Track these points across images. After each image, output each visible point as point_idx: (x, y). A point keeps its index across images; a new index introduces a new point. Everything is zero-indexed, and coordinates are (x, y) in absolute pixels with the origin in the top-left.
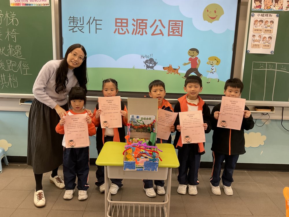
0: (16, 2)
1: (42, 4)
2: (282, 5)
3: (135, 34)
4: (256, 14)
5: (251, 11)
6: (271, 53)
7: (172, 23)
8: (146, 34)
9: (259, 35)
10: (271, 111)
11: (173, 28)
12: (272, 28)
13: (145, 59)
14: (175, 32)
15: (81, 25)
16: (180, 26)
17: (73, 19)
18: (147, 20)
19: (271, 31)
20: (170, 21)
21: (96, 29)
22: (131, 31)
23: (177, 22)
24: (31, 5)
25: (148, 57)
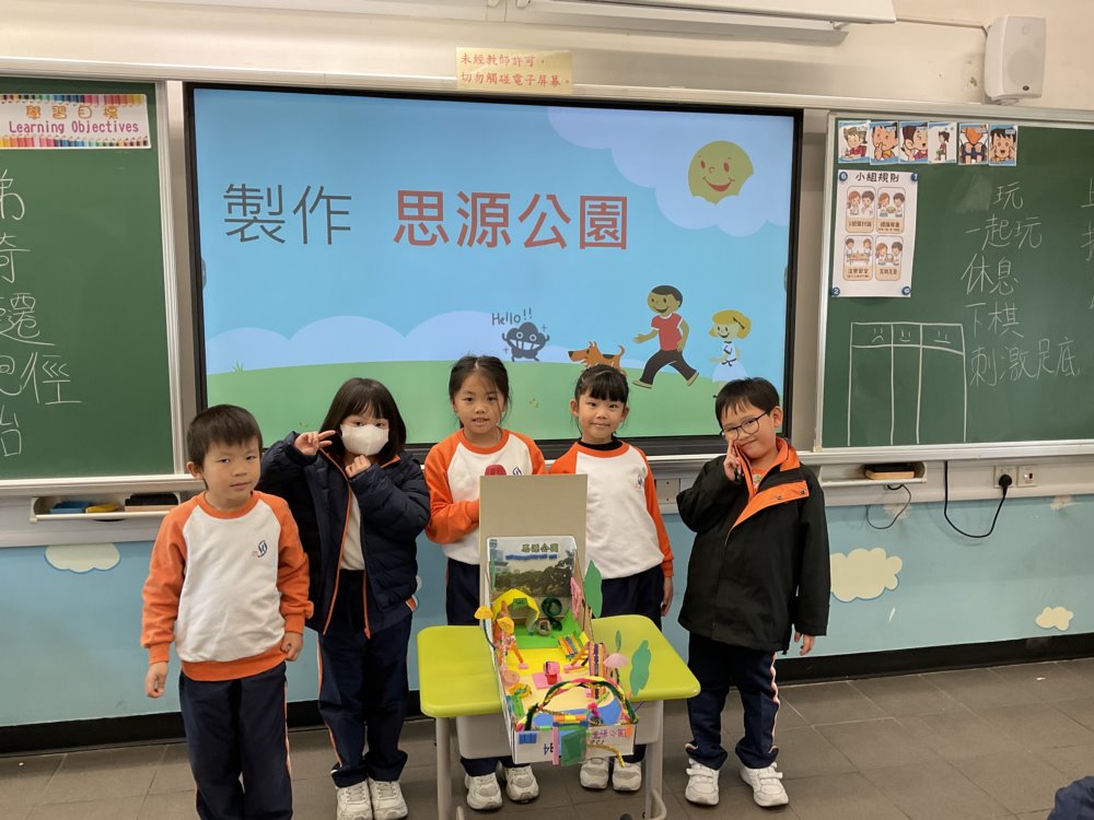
0: (17, 133)
1: (121, 142)
2: (924, 145)
3: (470, 243)
4: (852, 174)
5: (837, 166)
6: (903, 293)
7: (591, 206)
8: (508, 241)
9: (864, 238)
10: (915, 477)
11: (597, 223)
12: (901, 216)
13: (507, 328)
14: (602, 233)
15: (271, 214)
16: (618, 214)
17: (240, 194)
18: (507, 196)
19: (898, 225)
20: (584, 199)
21: (330, 228)
22: (454, 235)
23: (609, 203)
24: (76, 144)
25: (517, 319)
